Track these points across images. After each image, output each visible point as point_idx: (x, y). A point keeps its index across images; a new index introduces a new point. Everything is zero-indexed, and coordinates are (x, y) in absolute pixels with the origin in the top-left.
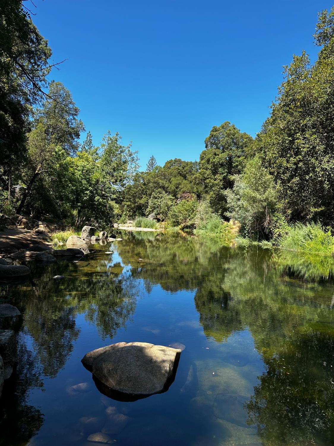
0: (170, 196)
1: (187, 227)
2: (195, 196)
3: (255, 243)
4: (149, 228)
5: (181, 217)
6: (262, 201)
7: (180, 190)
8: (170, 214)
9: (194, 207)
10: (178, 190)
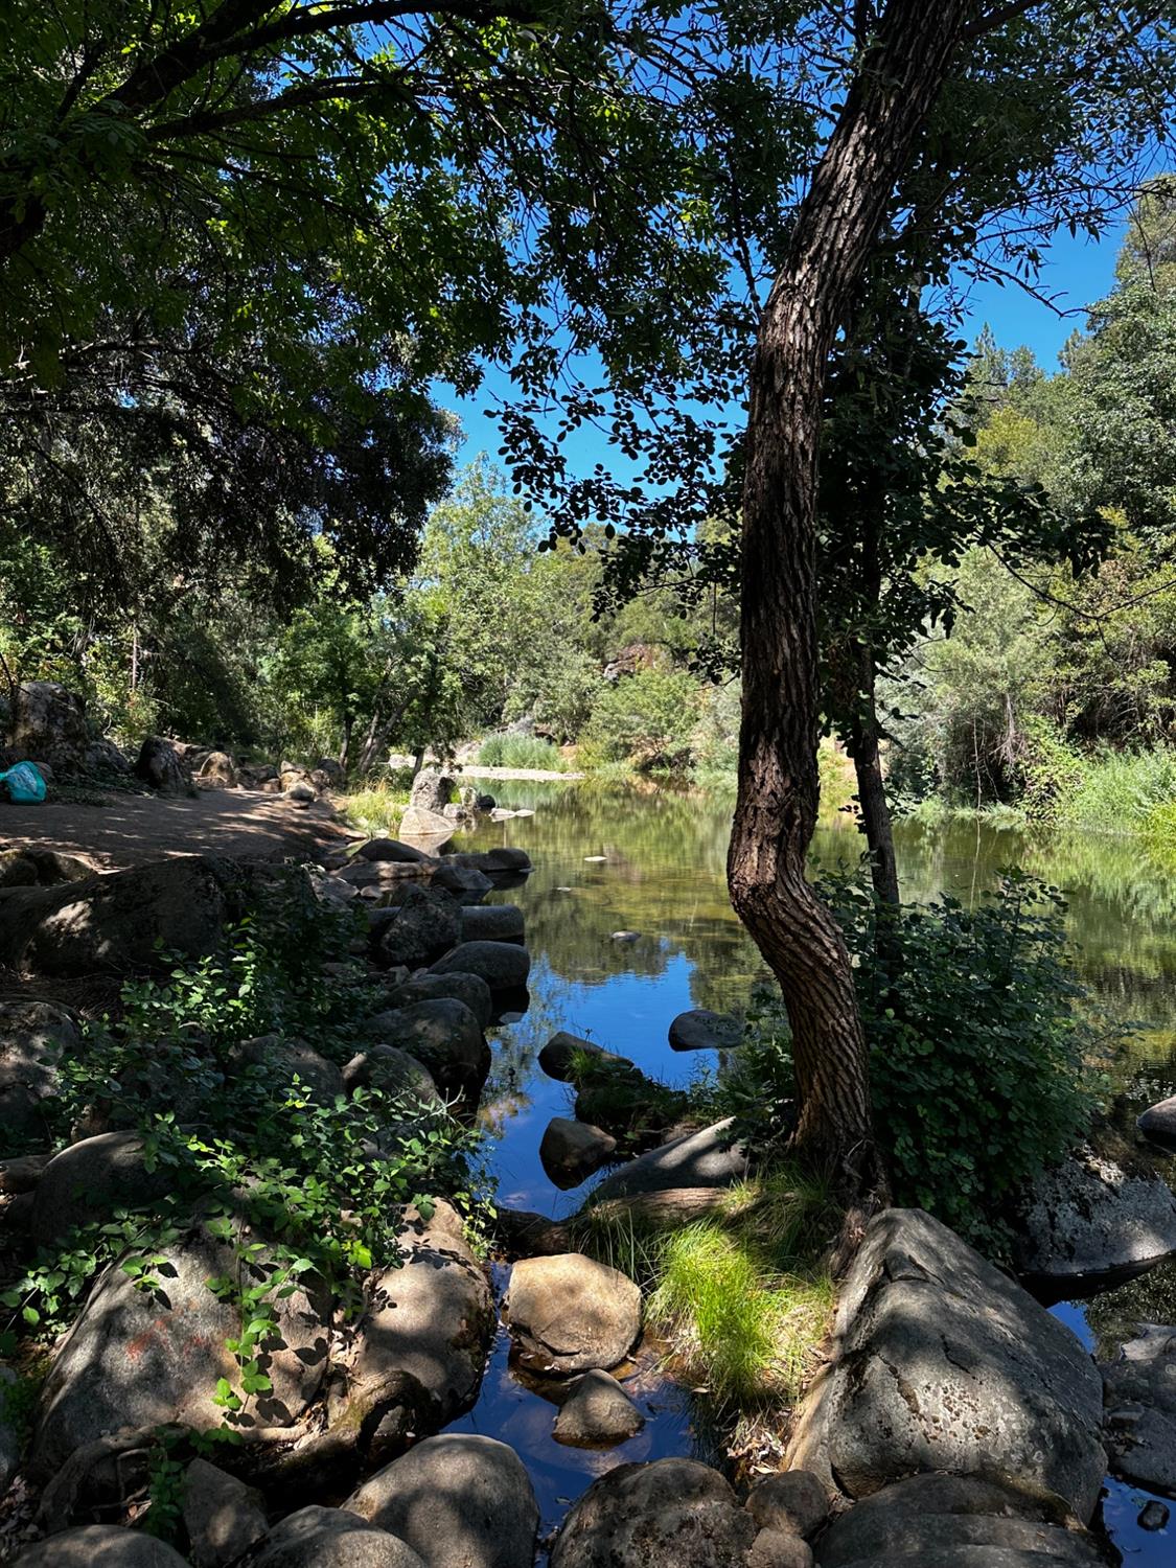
0: (584, 657)
1: (661, 761)
2: (663, 656)
3: (966, 813)
4: (532, 767)
5: (642, 730)
6: (995, 676)
7: (618, 635)
8: (597, 717)
9: (685, 692)
10: (613, 633)
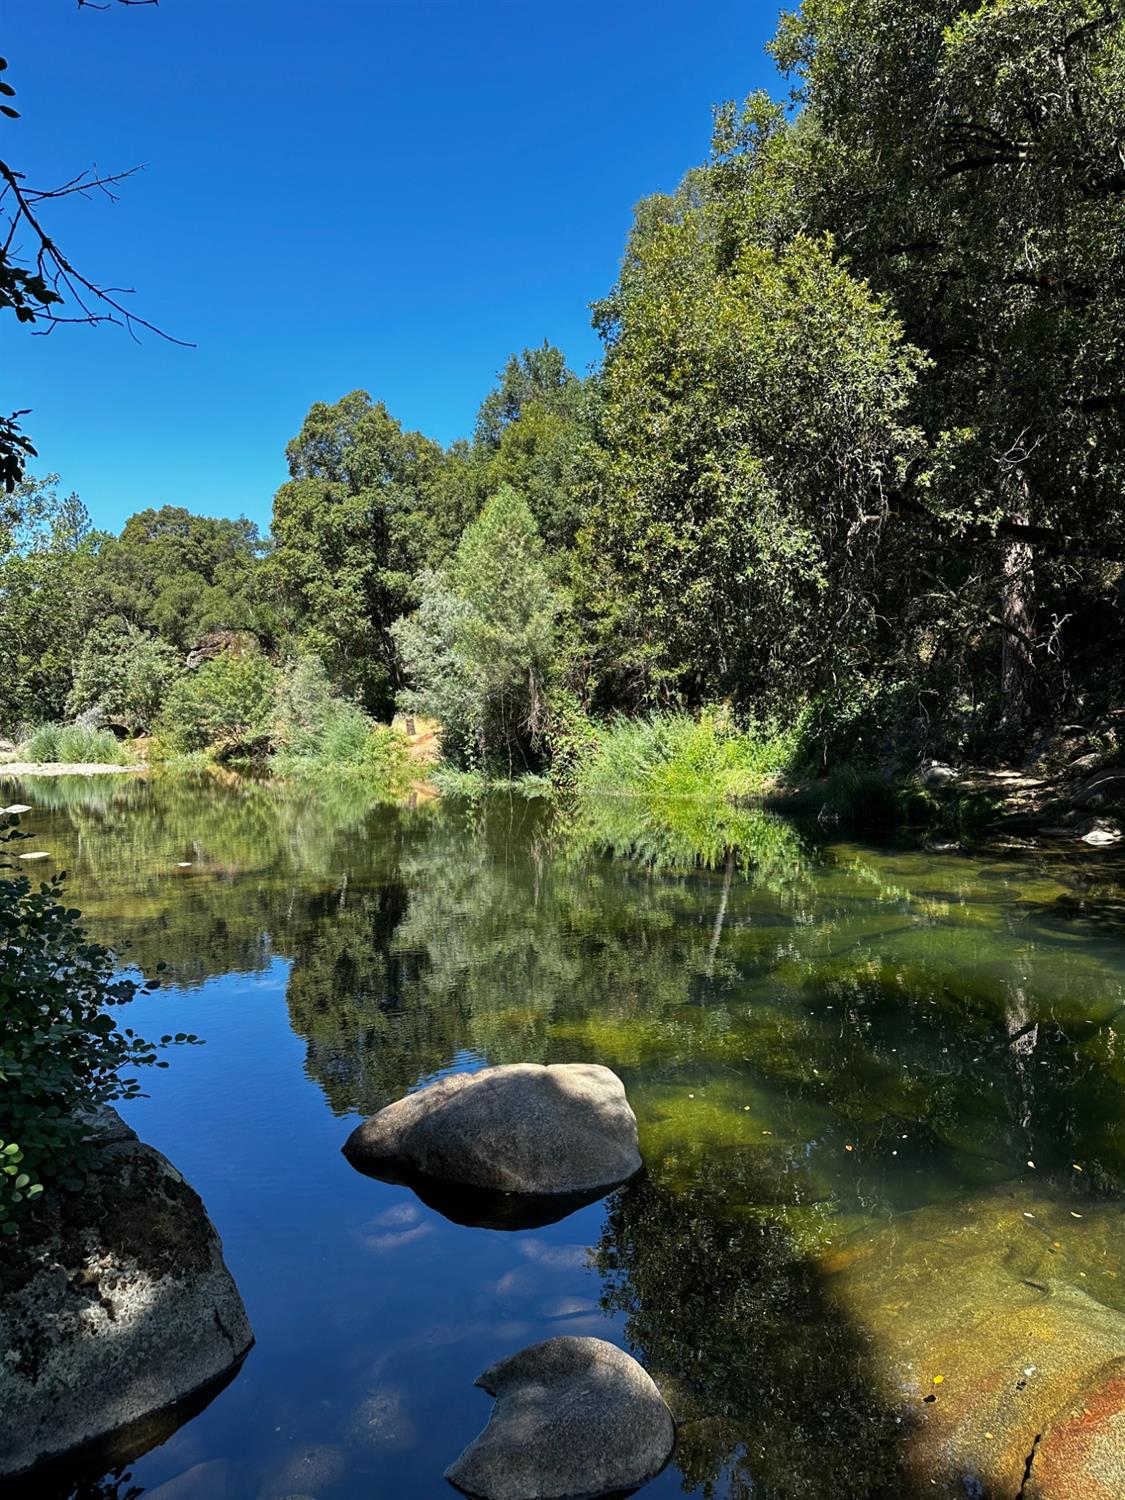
0: (160, 644)
1: (240, 750)
2: (252, 643)
3: (502, 784)
4: (90, 760)
5: (217, 718)
6: (518, 652)
7: (197, 620)
8: (170, 706)
9: (263, 678)
10: (190, 619)
